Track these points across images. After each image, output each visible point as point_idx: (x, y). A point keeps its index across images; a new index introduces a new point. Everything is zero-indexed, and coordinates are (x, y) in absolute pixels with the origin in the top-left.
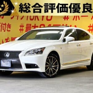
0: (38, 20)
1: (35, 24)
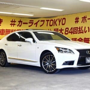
0: (56, 25)
1: (61, 29)
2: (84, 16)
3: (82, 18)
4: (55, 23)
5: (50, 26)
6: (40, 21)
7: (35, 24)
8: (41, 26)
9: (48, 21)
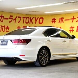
0: (32, 23)
2: (61, 18)
3: (59, 19)
4: (31, 20)
5: (27, 23)
6: (18, 17)
7: (14, 20)
8: (19, 22)
9: (24, 18)
